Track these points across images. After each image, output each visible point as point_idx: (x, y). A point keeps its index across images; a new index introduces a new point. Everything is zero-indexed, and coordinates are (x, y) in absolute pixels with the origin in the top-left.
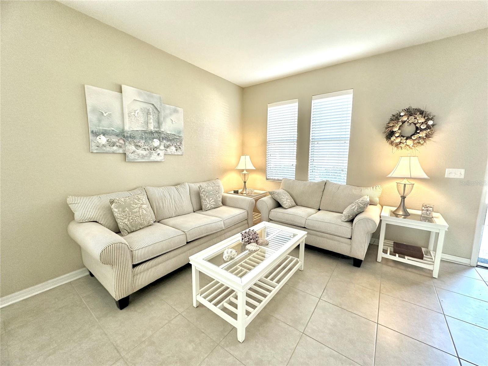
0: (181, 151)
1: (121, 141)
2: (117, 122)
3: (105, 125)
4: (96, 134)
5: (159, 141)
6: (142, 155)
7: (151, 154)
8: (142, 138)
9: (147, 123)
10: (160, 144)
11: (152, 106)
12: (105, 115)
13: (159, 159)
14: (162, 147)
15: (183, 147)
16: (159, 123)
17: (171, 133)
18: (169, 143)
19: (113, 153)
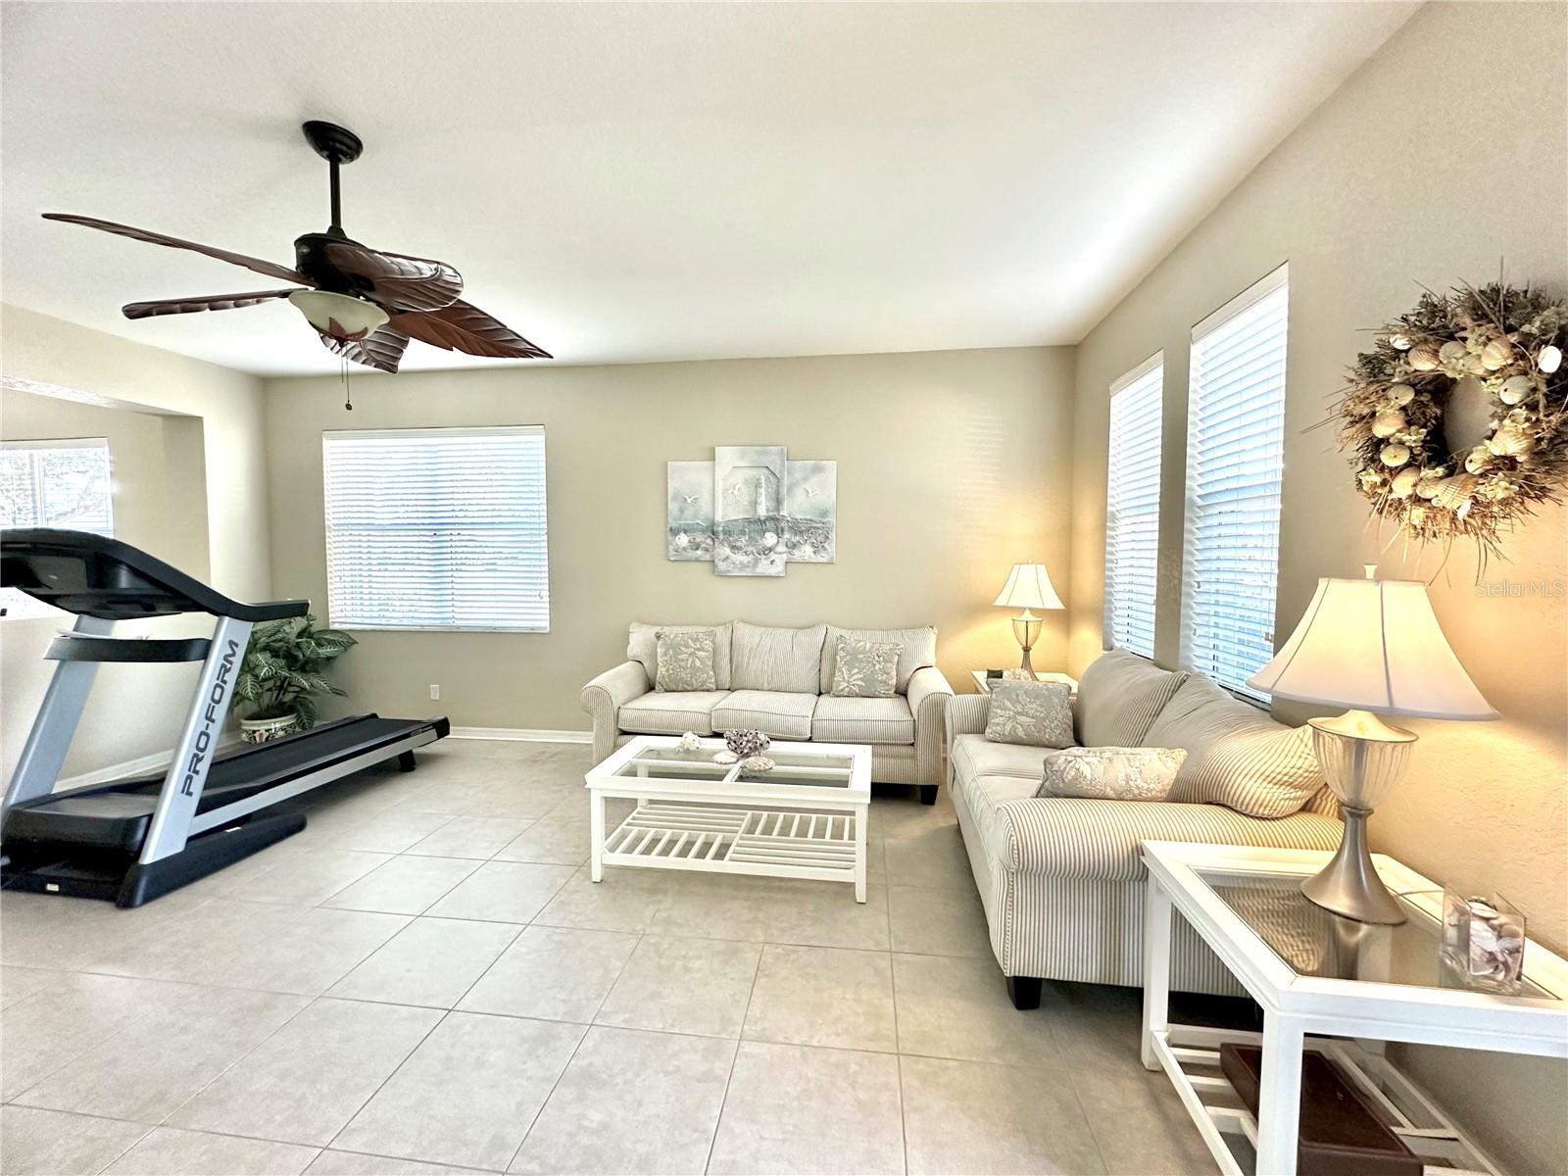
0: (828, 554)
1: (709, 541)
2: (705, 508)
3: (688, 519)
4: (675, 532)
5: (775, 536)
6: (741, 563)
7: (757, 561)
8: (743, 533)
9: (754, 504)
10: (778, 542)
11: (765, 470)
12: (689, 501)
13: (773, 571)
14: (781, 548)
15: (831, 547)
16: (778, 501)
17: (802, 517)
18: (798, 538)
19: (697, 560)
